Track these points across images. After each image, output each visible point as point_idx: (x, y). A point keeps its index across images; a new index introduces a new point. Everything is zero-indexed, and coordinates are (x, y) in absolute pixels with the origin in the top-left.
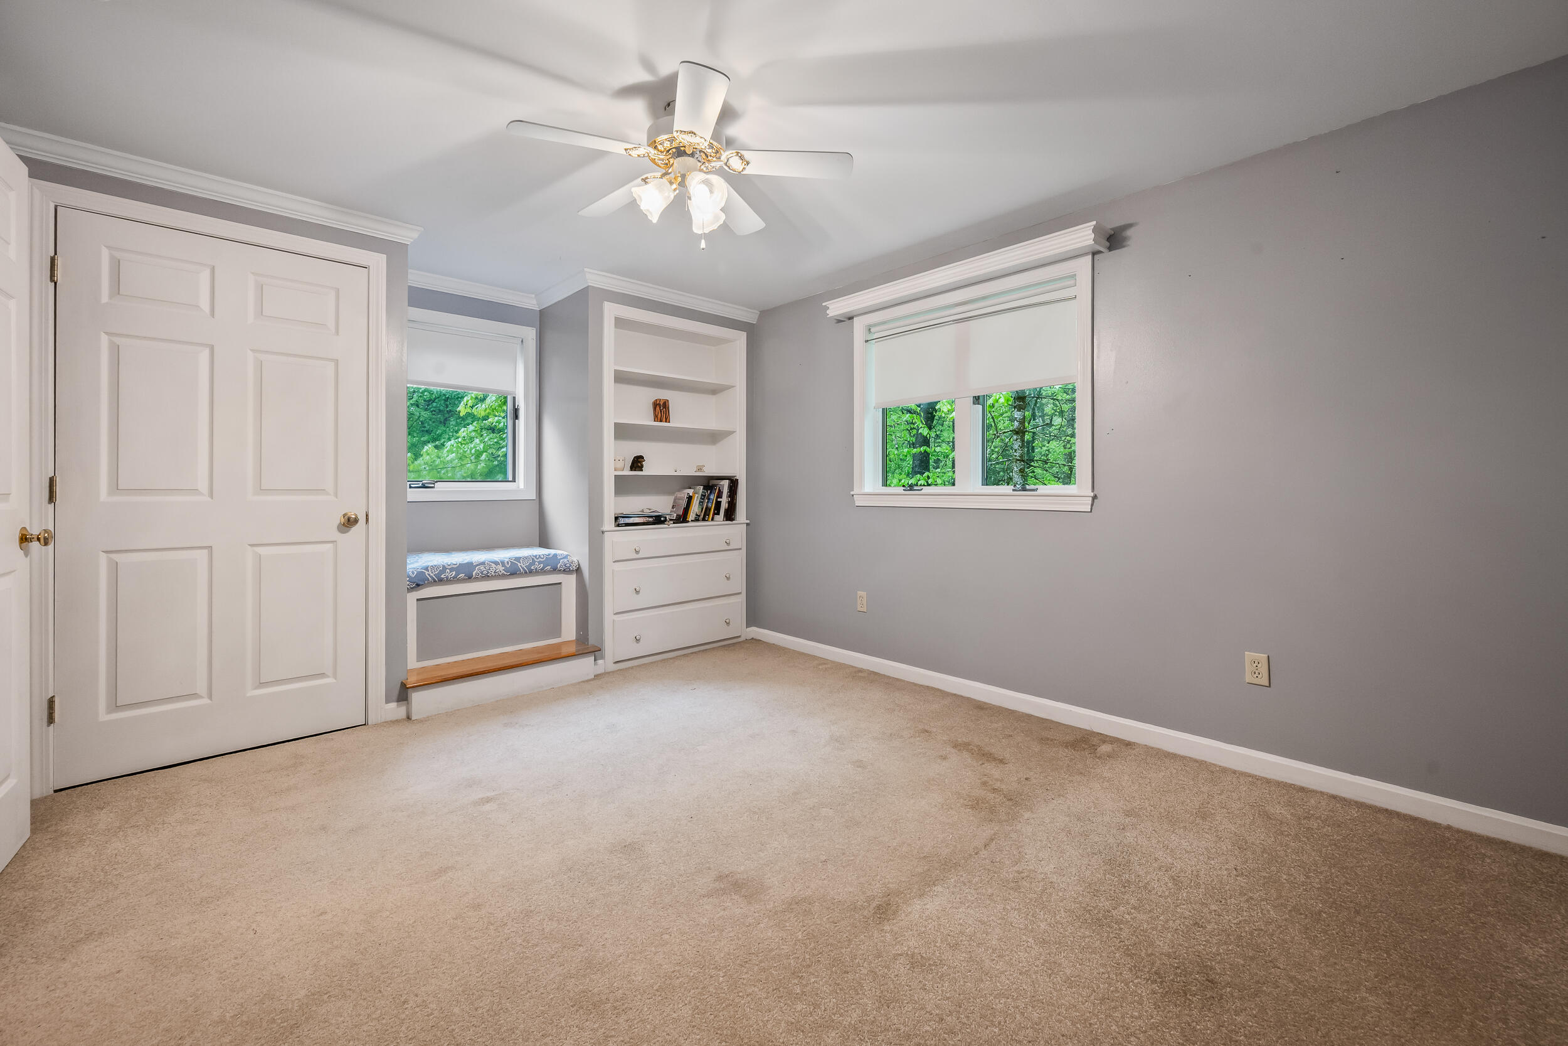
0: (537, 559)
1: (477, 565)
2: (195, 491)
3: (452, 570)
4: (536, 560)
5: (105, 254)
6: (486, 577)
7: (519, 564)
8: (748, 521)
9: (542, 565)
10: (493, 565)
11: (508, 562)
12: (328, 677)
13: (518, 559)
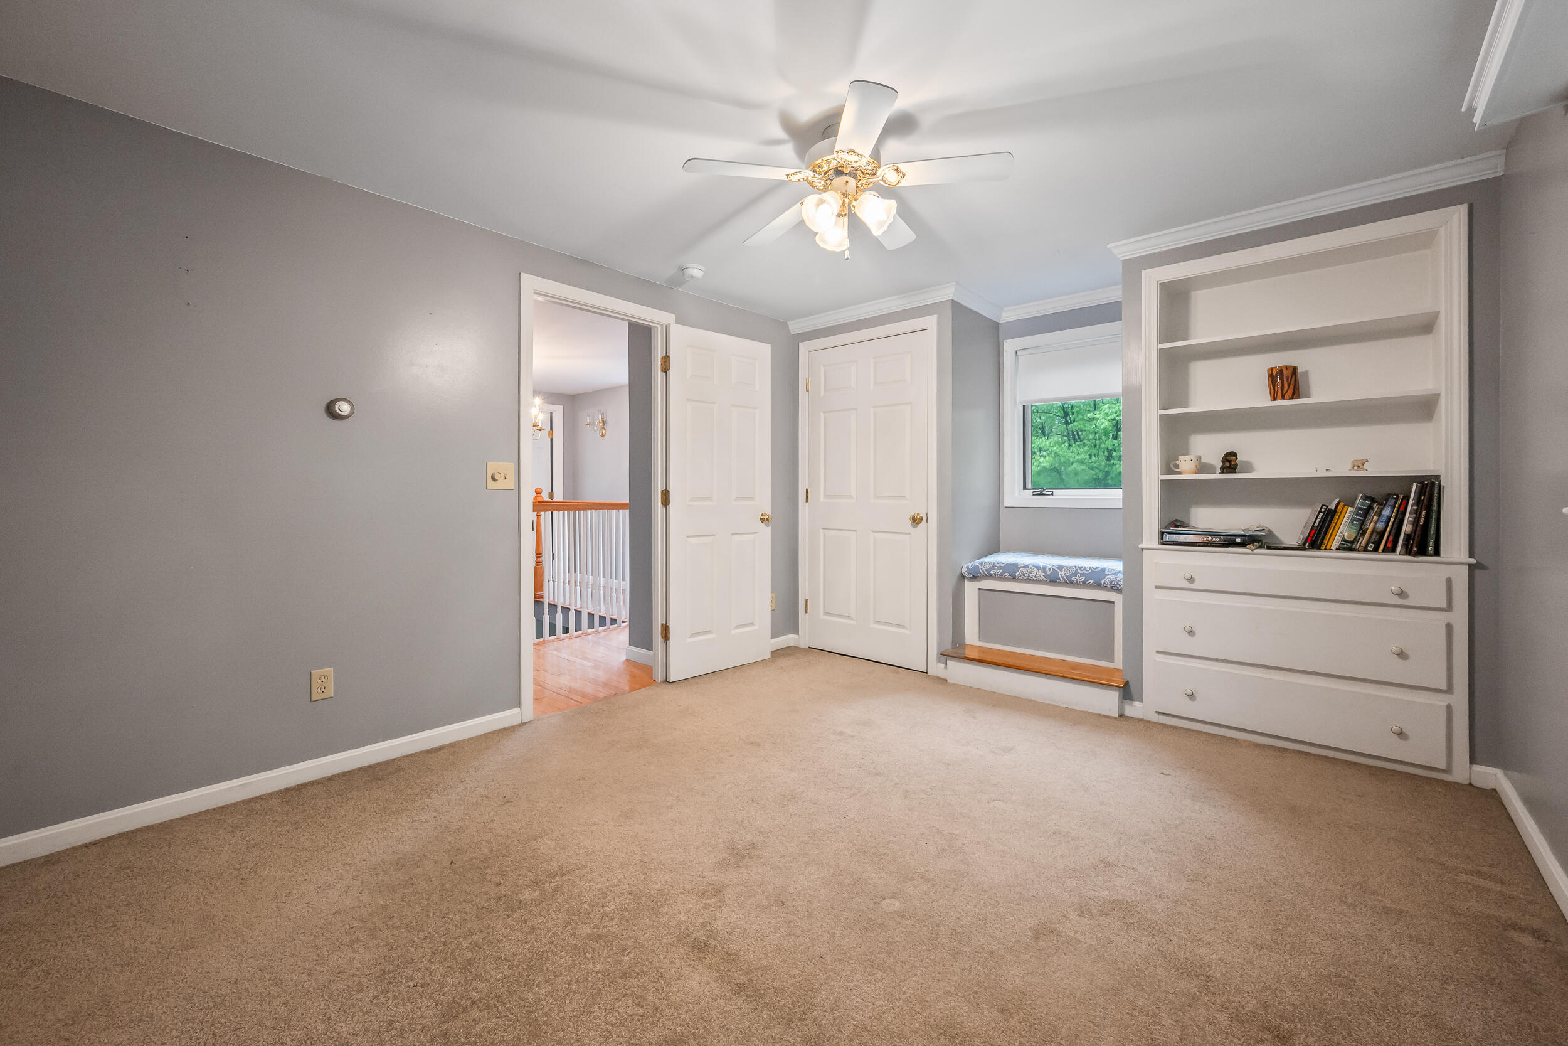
0: (1081, 570)
1: (1021, 567)
2: (850, 497)
3: (999, 568)
4: (1079, 571)
5: (822, 369)
6: (1028, 580)
7: (1060, 573)
8: (1473, 561)
9: (1084, 578)
10: (1035, 569)
11: (1050, 569)
12: (906, 629)
13: (1061, 568)
